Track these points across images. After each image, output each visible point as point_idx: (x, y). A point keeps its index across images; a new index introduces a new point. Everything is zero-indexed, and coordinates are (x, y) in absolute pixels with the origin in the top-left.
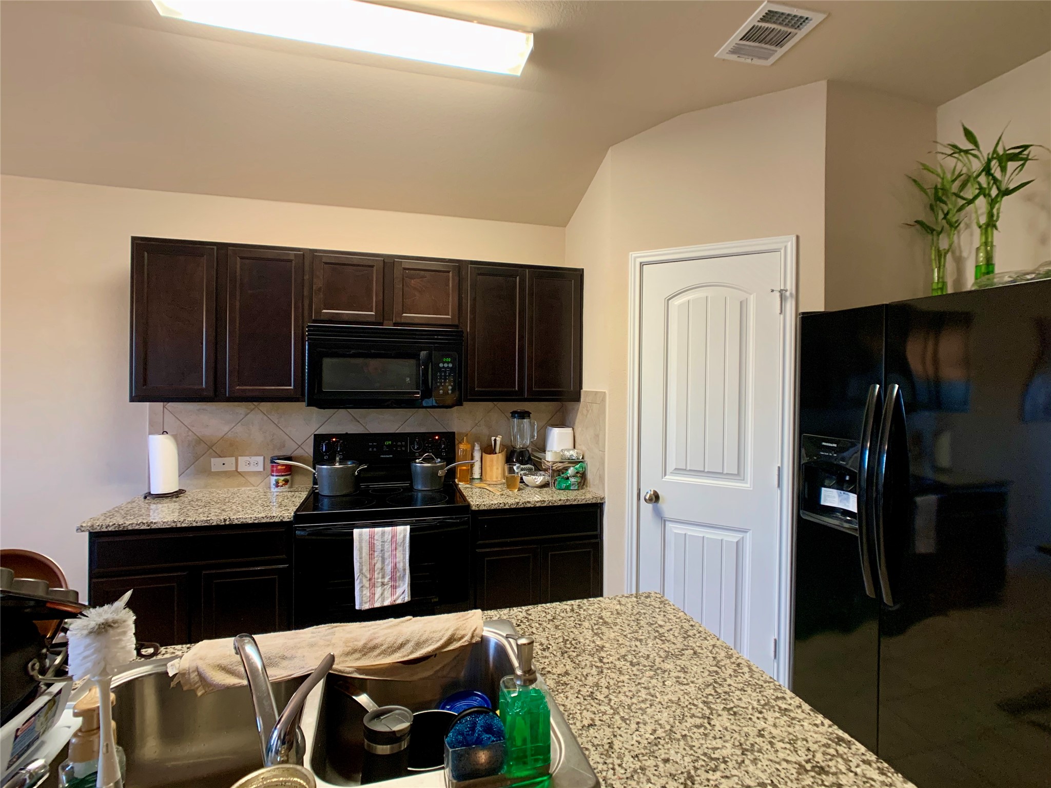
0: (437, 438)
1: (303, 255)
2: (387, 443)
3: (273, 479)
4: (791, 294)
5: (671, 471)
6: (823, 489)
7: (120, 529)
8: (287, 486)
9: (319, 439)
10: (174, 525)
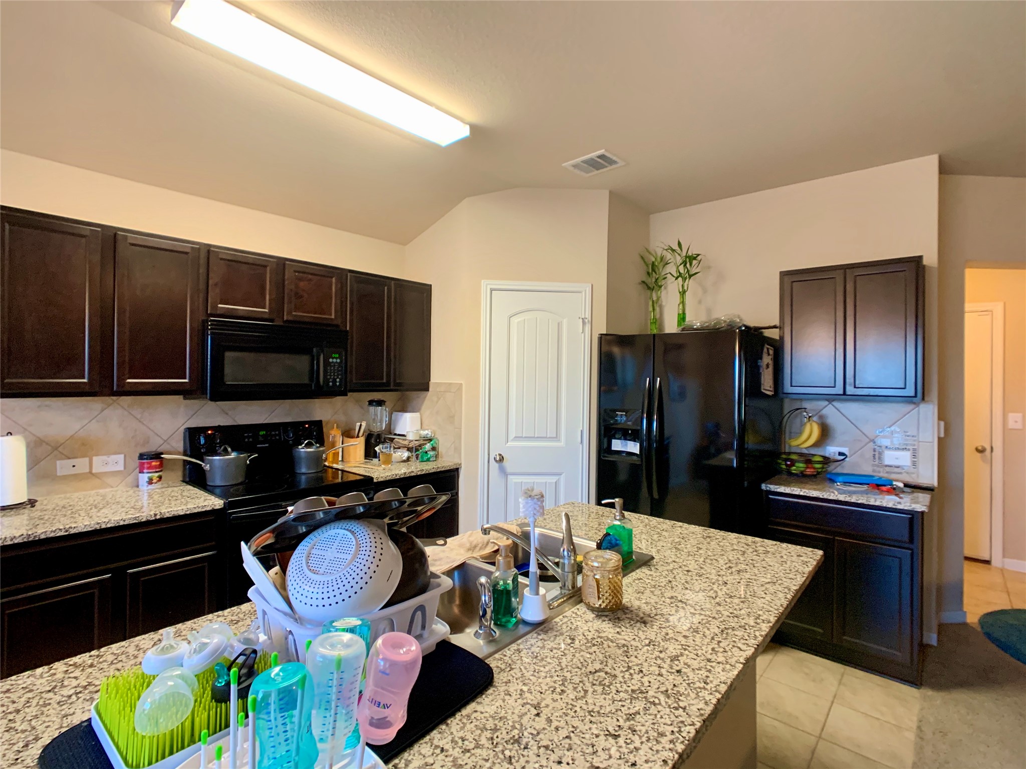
0: (307, 426)
1: (199, 249)
2: (262, 433)
3: (144, 477)
4: (588, 321)
5: (511, 439)
6: (613, 440)
7: (30, 539)
8: (160, 482)
9: (193, 434)
10: (98, 527)
